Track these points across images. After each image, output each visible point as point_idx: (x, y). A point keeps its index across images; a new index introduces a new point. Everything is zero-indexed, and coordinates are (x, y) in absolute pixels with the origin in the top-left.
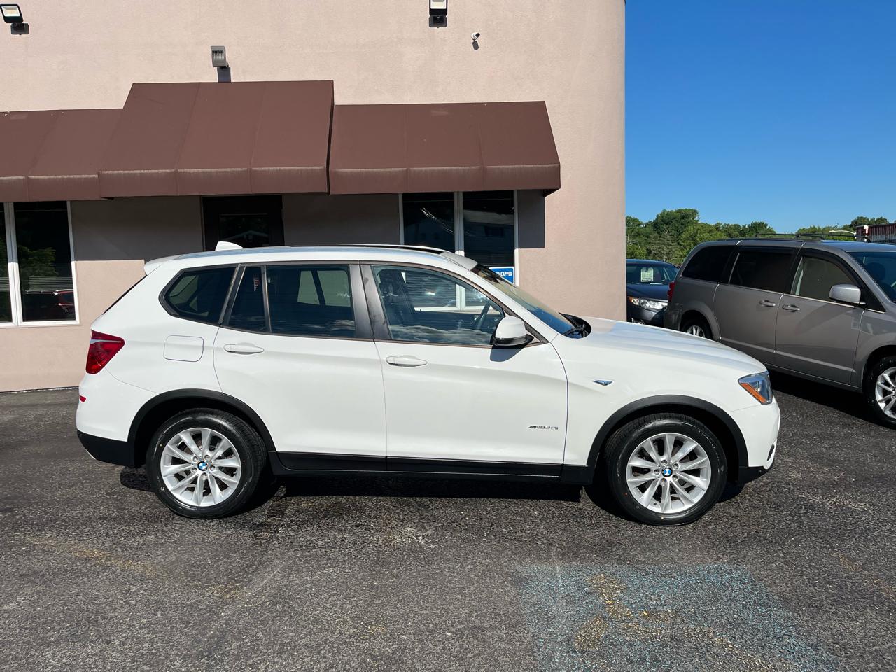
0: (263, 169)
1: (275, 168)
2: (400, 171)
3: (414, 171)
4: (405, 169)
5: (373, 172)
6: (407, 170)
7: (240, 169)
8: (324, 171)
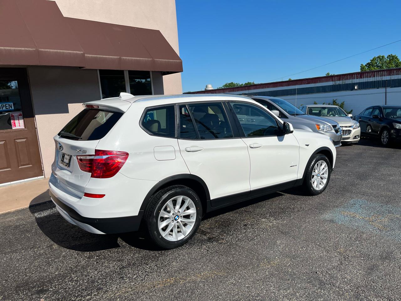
0: (46, 50)
1: (54, 50)
2: (117, 58)
3: (123, 59)
4: (119, 57)
5: (103, 57)
6: (120, 58)
7: (31, 49)
8: (83, 55)
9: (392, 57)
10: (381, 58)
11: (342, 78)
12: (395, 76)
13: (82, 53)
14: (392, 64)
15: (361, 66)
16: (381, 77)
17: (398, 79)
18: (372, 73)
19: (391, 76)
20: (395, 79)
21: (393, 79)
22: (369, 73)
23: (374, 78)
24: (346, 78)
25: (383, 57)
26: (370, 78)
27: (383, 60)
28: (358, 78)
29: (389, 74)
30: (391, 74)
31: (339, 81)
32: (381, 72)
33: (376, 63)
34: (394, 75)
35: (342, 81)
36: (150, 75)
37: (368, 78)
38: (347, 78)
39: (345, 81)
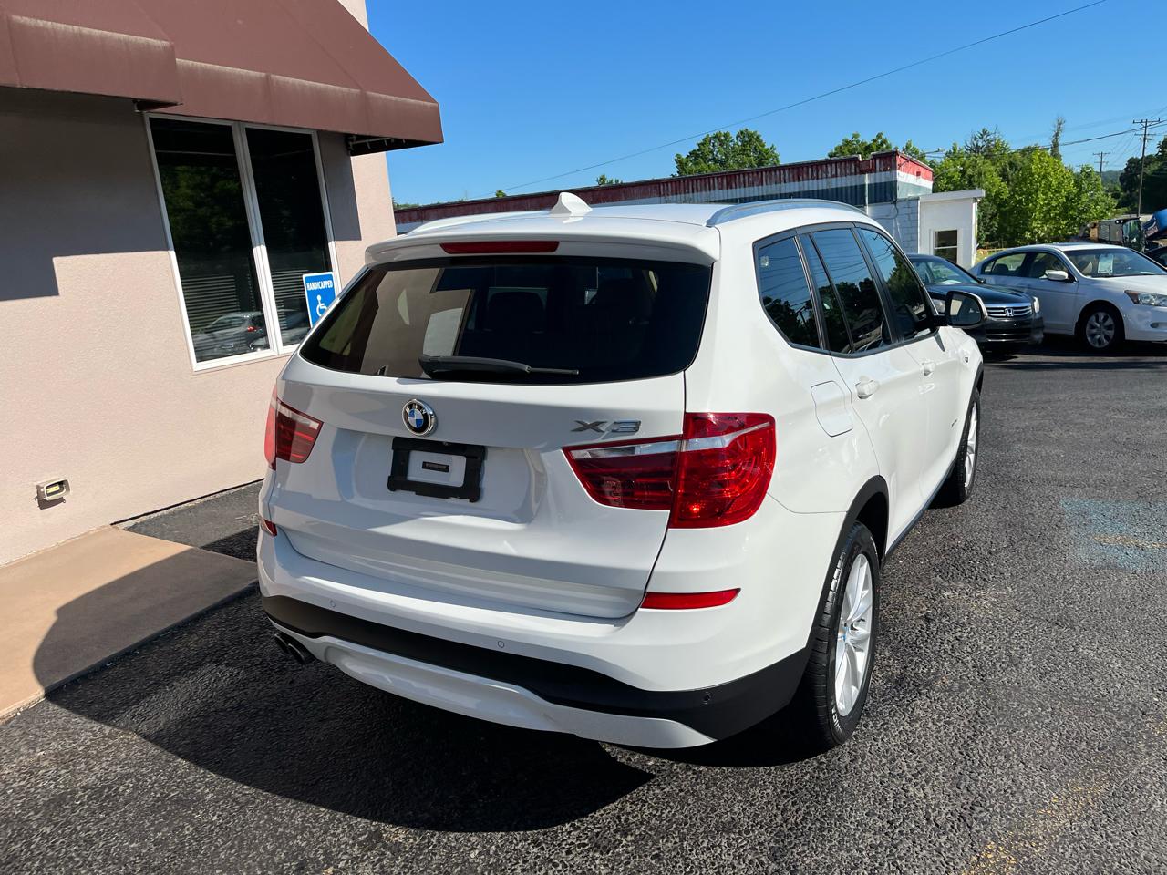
0: (41, 23)
2: (256, 77)
4: (264, 74)
8: (170, 54)
9: (749, 136)
10: (722, 139)
11: (682, 187)
12: (811, 181)
13: (165, 48)
14: (748, 156)
15: (676, 160)
16: (778, 185)
17: (818, 190)
18: (755, 175)
19: (801, 183)
20: (811, 189)
21: (806, 190)
22: (748, 174)
23: (760, 187)
24: (740, 182)
25: (726, 136)
26: (751, 188)
27: (728, 145)
28: (722, 189)
29: (796, 177)
30: (801, 178)
31: (676, 194)
32: (778, 173)
33: (712, 152)
34: (808, 179)
35: (683, 195)
36: (313, 152)
37: (747, 188)
38: (695, 187)
39: (691, 194)
